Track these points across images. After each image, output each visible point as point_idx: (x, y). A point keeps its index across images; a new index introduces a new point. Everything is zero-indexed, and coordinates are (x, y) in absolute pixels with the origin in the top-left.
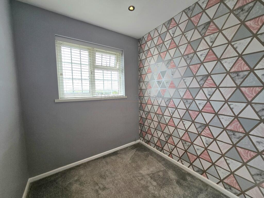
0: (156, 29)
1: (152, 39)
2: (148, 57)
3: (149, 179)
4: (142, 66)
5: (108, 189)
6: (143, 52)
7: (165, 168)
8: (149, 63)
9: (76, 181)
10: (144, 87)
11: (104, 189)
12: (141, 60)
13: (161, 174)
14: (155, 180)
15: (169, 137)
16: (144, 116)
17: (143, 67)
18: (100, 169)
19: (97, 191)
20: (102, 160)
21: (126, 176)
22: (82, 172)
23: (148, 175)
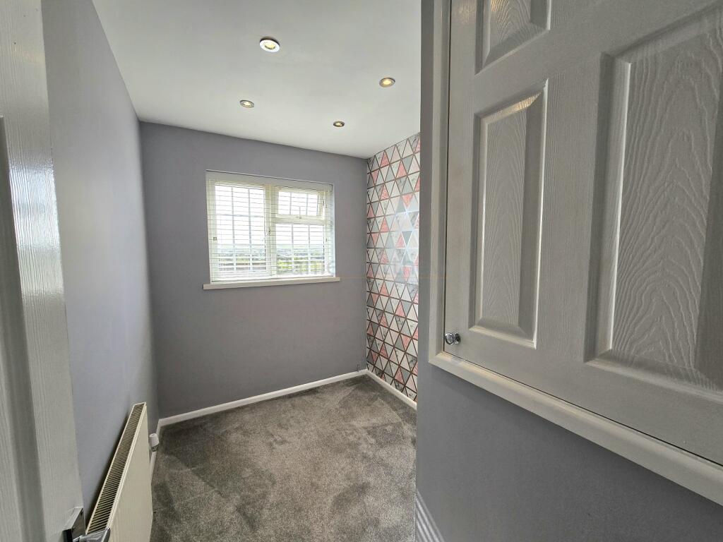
0: (396, 145)
1: (390, 164)
2: (382, 198)
3: (365, 434)
4: (373, 216)
5: (289, 443)
6: (375, 186)
7: (400, 420)
8: (384, 211)
9: (237, 429)
10: (375, 259)
11: (283, 442)
12: (371, 203)
13: (389, 428)
14: (375, 436)
15: (414, 362)
16: (375, 320)
17: (375, 217)
18: (280, 415)
19: (271, 444)
20: (285, 401)
21: (324, 428)
22: (247, 417)
23: (365, 428)
